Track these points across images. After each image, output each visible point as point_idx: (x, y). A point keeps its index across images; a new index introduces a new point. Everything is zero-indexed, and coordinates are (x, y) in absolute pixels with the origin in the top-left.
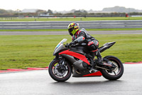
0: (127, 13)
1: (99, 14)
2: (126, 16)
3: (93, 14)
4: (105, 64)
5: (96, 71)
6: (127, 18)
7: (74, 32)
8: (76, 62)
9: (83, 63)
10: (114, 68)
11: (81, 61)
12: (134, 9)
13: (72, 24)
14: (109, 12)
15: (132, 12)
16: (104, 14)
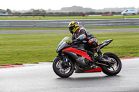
0: (84, 12)
1: (58, 13)
2: (84, 15)
3: (52, 13)
4: (105, 60)
5: (97, 67)
6: (85, 17)
7: (74, 30)
8: (79, 59)
9: (86, 59)
10: (113, 64)
11: (83, 58)
12: (90, 9)
13: (73, 22)
14: (67, 12)
15: (89, 11)
16: (62, 13)
